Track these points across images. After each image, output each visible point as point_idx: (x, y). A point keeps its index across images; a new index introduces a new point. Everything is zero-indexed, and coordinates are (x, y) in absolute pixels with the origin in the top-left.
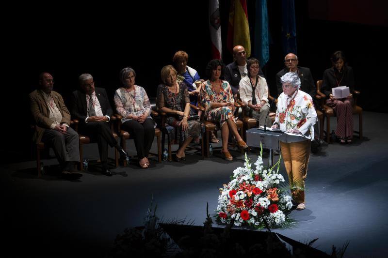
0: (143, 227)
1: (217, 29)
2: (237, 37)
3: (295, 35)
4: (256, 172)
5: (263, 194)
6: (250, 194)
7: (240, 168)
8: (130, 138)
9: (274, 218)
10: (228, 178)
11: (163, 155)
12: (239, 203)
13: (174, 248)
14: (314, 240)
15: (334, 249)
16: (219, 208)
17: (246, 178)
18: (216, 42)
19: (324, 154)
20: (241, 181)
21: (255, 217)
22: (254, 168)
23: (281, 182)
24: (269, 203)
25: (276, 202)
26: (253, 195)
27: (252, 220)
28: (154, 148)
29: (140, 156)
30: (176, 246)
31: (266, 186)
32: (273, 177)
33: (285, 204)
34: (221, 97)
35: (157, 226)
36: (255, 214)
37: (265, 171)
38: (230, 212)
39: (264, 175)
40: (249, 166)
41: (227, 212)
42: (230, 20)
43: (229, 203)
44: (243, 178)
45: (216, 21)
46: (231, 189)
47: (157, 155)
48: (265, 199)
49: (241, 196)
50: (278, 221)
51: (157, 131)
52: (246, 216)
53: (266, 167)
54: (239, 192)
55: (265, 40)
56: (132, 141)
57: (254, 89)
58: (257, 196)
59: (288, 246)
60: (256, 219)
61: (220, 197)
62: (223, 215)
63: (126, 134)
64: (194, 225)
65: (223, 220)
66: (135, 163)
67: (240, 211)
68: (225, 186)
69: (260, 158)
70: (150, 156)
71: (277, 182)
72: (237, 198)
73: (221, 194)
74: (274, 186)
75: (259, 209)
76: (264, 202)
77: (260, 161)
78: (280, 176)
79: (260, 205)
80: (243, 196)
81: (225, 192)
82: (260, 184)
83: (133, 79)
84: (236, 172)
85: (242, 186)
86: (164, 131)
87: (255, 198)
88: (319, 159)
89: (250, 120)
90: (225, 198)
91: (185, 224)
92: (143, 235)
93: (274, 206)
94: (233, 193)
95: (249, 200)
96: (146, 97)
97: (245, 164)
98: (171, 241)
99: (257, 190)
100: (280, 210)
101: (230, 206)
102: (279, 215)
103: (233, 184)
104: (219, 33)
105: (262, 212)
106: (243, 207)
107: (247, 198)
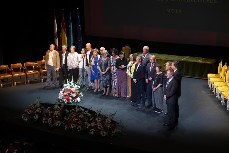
0: (35, 104)
2: (63, 41)
3: (81, 40)
4: (71, 85)
5: (73, 93)
6: (69, 93)
7: (66, 84)
9: (77, 100)
12: (66, 95)
14: (91, 108)
15: (97, 110)
16: (59, 97)
20: (66, 89)
21: (71, 100)
22: (70, 84)
23: (79, 88)
24: (75, 95)
25: (78, 95)
26: (70, 93)
27: (70, 101)
31: (74, 90)
32: (76, 87)
33: (80, 95)
36: (71, 99)
37: (74, 85)
38: (63, 99)
39: (73, 86)
40: (69, 83)
41: (62, 99)
42: (61, 36)
43: (62, 95)
44: (67, 87)
45: (56, 36)
46: (63, 91)
48: (74, 94)
50: (78, 101)
52: (68, 99)
54: (65, 92)
58: (72, 93)
59: (83, 109)
60: (72, 100)
62: (60, 99)
64: (52, 103)
65: (61, 101)
67: (66, 98)
68: (61, 90)
69: (72, 81)
71: (78, 88)
72: (65, 94)
73: (60, 93)
74: (77, 90)
75: (72, 97)
76: (74, 95)
77: (72, 82)
78: (79, 87)
79: (72, 96)
80: (67, 93)
81: (61, 92)
82: (72, 89)
90: (61, 94)
91: (49, 103)
93: (77, 96)
94: (64, 92)
97: (67, 83)
99: (71, 91)
100: (79, 97)
101: (63, 97)
102: (79, 99)
103: (64, 89)
104: (57, 40)
105: (73, 98)
106: (67, 97)
107: (68, 94)
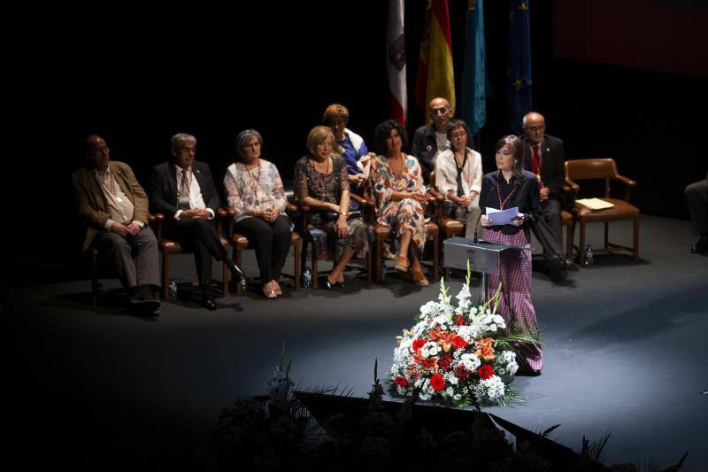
0: (266, 398)
1: (400, 69)
2: (433, 84)
3: (530, 82)
4: (459, 311)
5: (469, 348)
6: (448, 347)
7: (431, 303)
8: (249, 246)
9: (486, 389)
10: (411, 319)
11: (302, 278)
12: (429, 362)
13: (318, 433)
14: (554, 428)
15: (585, 443)
16: (394, 369)
17: (441, 320)
18: (398, 91)
19: (570, 284)
20: (432, 325)
21: (454, 386)
22: (454, 303)
23: (499, 329)
24: (478, 363)
25: (491, 362)
26: (453, 349)
27: (450, 391)
28: (289, 266)
29: (265, 278)
30: (322, 431)
31: (475, 335)
32: (487, 320)
33: (505, 365)
34: (403, 183)
35: (290, 396)
36: (454, 380)
37: (474, 310)
38: (414, 377)
39: (472, 316)
40: (448, 299)
41: (407, 377)
42: (422, 55)
43: (412, 361)
44: (436, 320)
45: (399, 56)
46: (416, 338)
47: (293, 278)
48: (472, 356)
49: (432, 350)
50: (492, 394)
51: (295, 237)
52: (439, 383)
53: (476, 302)
54: (428, 344)
55: (480, 90)
56: (253, 252)
57: (460, 170)
58: (460, 350)
59: (509, 436)
60: (457, 389)
61: (397, 351)
62: (400, 381)
63: (242, 239)
64: (354, 396)
65: (400, 390)
66: (257, 290)
67: (430, 376)
68: (406, 332)
69: (466, 287)
70: (282, 279)
71: (494, 328)
72: (425, 353)
73: (398, 346)
74: (488, 335)
75: (461, 372)
76: (470, 362)
77: (465, 292)
78: (499, 319)
79: (462, 368)
80: (436, 350)
81: (406, 343)
82: (464, 332)
83: (257, 148)
84: (425, 309)
85: (435, 334)
86: (307, 237)
87: (456, 354)
88: (564, 291)
89: (450, 223)
90: (406, 353)
91: (338, 393)
92: (267, 411)
93: (487, 369)
94: (418, 344)
95: (446, 357)
96: (279, 180)
97: (441, 297)
98: (314, 422)
99: (459, 341)
100: (497, 374)
101: (413, 367)
102: (494, 385)
103: (419, 329)
104: (403, 76)
105: (467, 378)
106: (435, 369)
107: (442, 354)
